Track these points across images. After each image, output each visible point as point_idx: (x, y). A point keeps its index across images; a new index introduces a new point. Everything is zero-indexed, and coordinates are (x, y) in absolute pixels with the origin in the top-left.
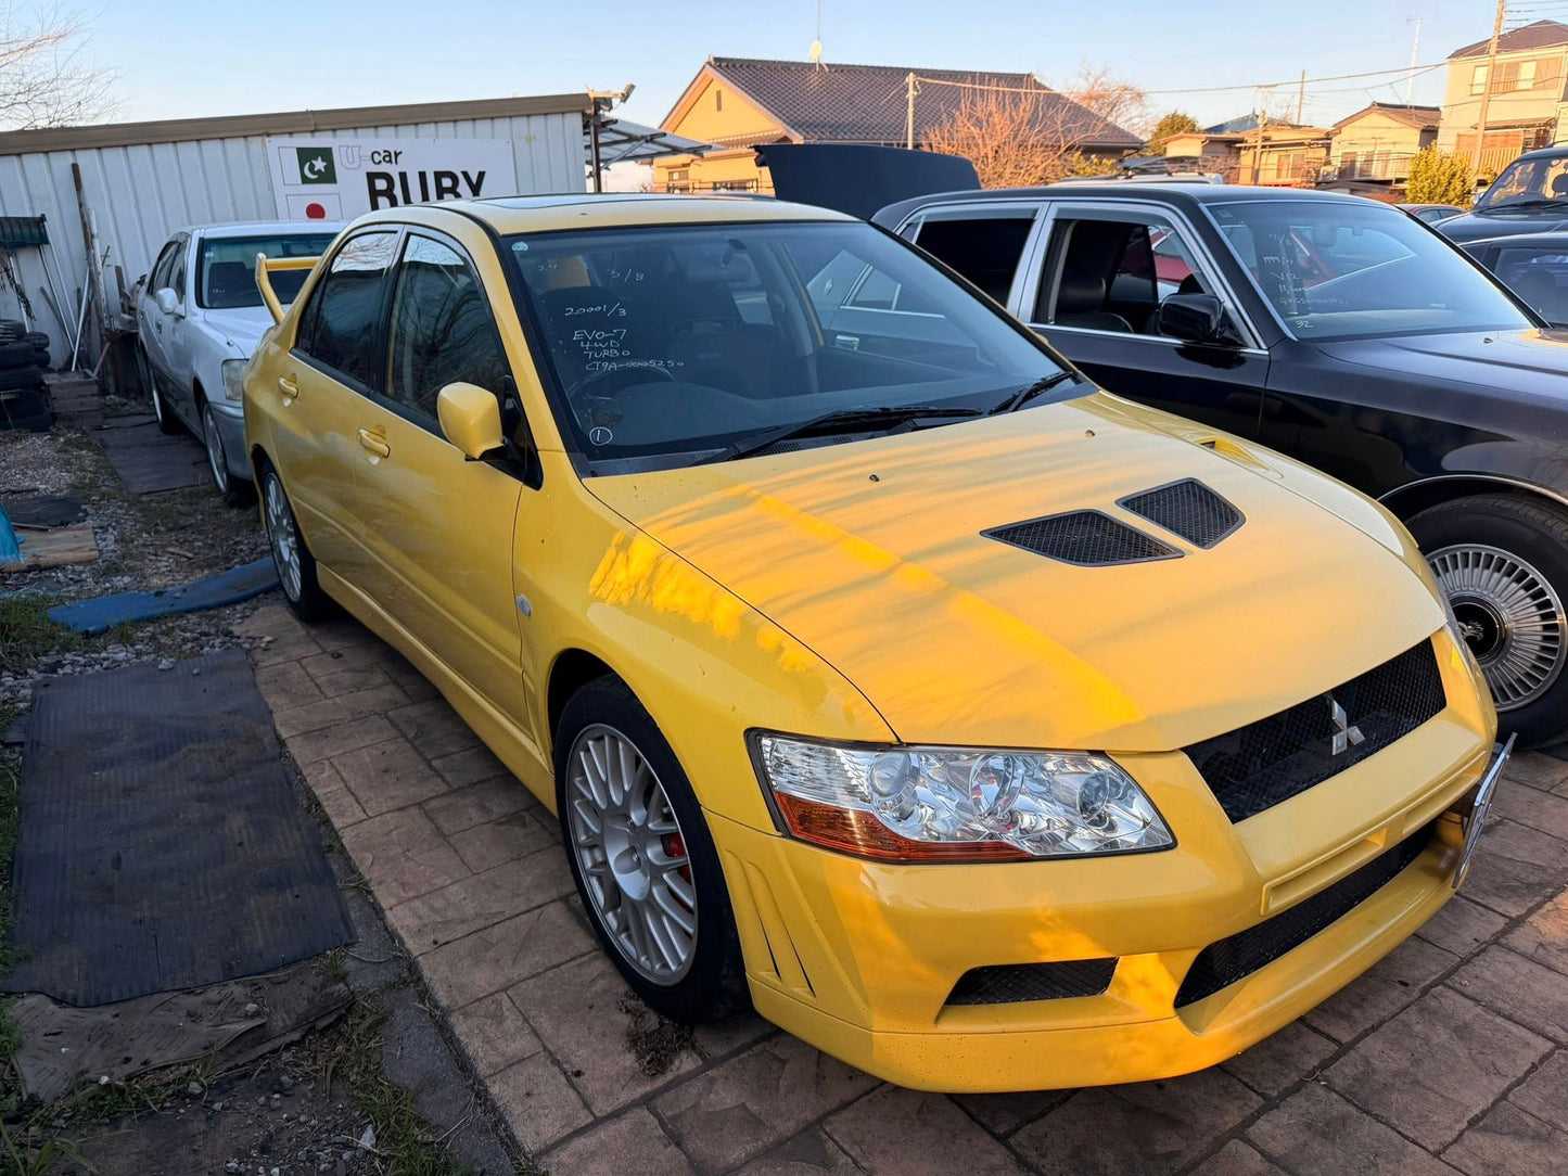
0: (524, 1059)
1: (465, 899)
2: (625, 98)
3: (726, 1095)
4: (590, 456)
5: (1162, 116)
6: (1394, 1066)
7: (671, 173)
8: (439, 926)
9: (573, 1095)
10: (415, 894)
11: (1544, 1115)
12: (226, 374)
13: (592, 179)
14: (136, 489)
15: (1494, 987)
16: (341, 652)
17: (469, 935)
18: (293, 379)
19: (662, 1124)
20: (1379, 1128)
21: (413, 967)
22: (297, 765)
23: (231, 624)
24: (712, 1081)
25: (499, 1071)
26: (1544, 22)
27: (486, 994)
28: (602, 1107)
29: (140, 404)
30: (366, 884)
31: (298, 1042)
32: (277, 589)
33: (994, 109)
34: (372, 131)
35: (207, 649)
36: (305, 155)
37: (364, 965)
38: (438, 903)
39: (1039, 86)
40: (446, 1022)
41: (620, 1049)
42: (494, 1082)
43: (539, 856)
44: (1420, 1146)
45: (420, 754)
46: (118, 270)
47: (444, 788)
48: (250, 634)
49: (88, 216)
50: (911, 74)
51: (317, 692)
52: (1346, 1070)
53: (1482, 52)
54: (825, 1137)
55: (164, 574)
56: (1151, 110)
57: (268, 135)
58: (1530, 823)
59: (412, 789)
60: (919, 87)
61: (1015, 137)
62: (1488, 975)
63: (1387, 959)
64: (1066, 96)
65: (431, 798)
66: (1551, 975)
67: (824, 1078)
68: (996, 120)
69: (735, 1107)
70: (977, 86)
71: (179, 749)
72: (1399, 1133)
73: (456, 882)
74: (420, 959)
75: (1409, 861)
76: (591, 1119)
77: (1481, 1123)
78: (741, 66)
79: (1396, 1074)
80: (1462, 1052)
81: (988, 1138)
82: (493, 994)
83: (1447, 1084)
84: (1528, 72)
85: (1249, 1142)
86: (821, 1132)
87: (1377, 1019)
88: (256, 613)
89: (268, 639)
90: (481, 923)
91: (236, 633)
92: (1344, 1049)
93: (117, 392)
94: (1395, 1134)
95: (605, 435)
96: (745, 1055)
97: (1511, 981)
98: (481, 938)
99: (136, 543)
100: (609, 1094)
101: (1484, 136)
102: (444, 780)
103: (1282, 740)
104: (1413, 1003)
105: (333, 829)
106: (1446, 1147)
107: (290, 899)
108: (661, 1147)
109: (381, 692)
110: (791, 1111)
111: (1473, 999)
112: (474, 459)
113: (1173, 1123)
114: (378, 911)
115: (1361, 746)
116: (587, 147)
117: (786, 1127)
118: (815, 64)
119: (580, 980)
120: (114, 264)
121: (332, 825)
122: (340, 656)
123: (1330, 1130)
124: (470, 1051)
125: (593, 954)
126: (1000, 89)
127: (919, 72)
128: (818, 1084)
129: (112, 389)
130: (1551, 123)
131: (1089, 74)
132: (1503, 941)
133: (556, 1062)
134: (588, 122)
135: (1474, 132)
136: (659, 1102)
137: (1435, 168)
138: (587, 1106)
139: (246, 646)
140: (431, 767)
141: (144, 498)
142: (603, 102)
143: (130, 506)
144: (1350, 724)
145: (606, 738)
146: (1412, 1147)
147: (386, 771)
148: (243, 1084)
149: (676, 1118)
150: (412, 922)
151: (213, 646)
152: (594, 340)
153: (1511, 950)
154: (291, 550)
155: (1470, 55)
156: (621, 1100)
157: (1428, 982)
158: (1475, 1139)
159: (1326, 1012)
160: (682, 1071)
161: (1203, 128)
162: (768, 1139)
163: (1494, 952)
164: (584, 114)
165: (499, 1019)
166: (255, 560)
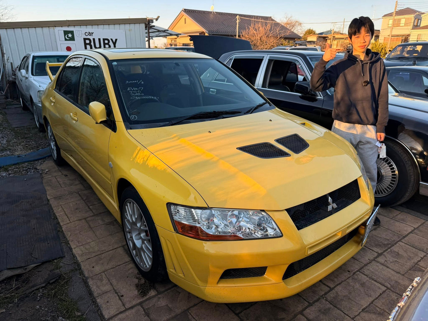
0: (107, 292)
1: (95, 246)
2: (157, 19)
3: (163, 302)
4: (130, 124)
5: (306, 30)
6: (344, 294)
7: (172, 41)
8: (88, 253)
9: (120, 302)
10: (81, 244)
11: (382, 308)
12: (39, 95)
13: (147, 42)
14: (14, 126)
15: (372, 272)
16: (68, 174)
17: (95, 256)
18: (54, 97)
19: (144, 310)
20: (338, 311)
21: (79, 265)
22: (52, 207)
23: (36, 166)
24: (159, 298)
25: (100, 295)
26: (408, 8)
27: (98, 273)
28: (128, 306)
29: (17, 102)
30: (68, 242)
31: (44, 286)
32: (50, 156)
33: (260, 26)
34: (85, 26)
35: (29, 173)
36: (66, 33)
37: (65, 265)
38: (87, 247)
39: (272, 20)
40: (87, 281)
41: (135, 289)
42: (98, 298)
43: (117, 234)
44: (349, 316)
45: (87, 204)
46: (11, 63)
47: (92, 214)
48: (42, 169)
49: (3, 48)
50: (238, 16)
51: (59, 186)
52: (331, 295)
53: (391, 15)
54: (189, 314)
55: (20, 151)
56: (303, 28)
57: (55, 27)
58: (386, 227)
59: (83, 215)
60: (240, 19)
61: (266, 34)
62: (371, 269)
63: (345, 264)
64: (280, 23)
65: (88, 217)
66: (388, 269)
67: (190, 297)
68: (261, 29)
69: (165, 305)
70: (256, 20)
71: (19, 202)
72: (343, 312)
73: (93, 241)
74: (81, 263)
75: (350, 239)
76: (124, 309)
77: (365, 310)
78: (191, 12)
79: (345, 296)
80: (362, 290)
81: (233, 314)
82: (100, 273)
83: (357, 299)
84: (403, 21)
85: (303, 315)
86: (188, 313)
87: (340, 281)
88: (44, 163)
89: (47, 170)
90: (99, 253)
91: (38, 169)
92: (331, 289)
93: (11, 98)
94: (342, 313)
95: (135, 117)
96: (169, 291)
97: (377, 271)
98: (99, 257)
99: (12, 142)
100: (130, 302)
101: (391, 38)
102: (92, 212)
103: (316, 206)
104: (350, 277)
105: (60, 225)
106: (355, 317)
107: (47, 244)
108: (143, 317)
109: (77, 186)
110: (180, 307)
111: (367, 276)
112: (98, 123)
113: (284, 310)
114: (71, 249)
115: (336, 209)
116: (146, 33)
117: (178, 311)
118: (212, 12)
119: (125, 269)
120: (10, 62)
121: (60, 224)
122: (67, 176)
123: (325, 312)
124: (92, 290)
125: (129, 262)
126: (262, 21)
127: (240, 15)
128: (188, 299)
129: (9, 97)
130: (409, 35)
131: (287, 17)
132: (376, 260)
133: (116, 293)
134: (147, 26)
135: (388, 37)
136: (144, 304)
137: (378, 47)
138: (124, 305)
139: (41, 172)
140: (89, 208)
141: (16, 129)
142: (151, 21)
143: (11, 131)
144: (333, 203)
145: (131, 203)
146: (347, 317)
147: (77, 209)
148: (27, 299)
149: (148, 308)
150: (80, 252)
151: (31, 172)
152: (134, 90)
153: (378, 262)
154: (54, 145)
155: (388, 16)
156: (133, 304)
157: (355, 271)
158: (363, 314)
159: (327, 279)
160: (151, 296)
161: (317, 33)
162: (173, 314)
163: (374, 262)
164: (145, 24)
165: (101, 280)
166: (46, 147)
